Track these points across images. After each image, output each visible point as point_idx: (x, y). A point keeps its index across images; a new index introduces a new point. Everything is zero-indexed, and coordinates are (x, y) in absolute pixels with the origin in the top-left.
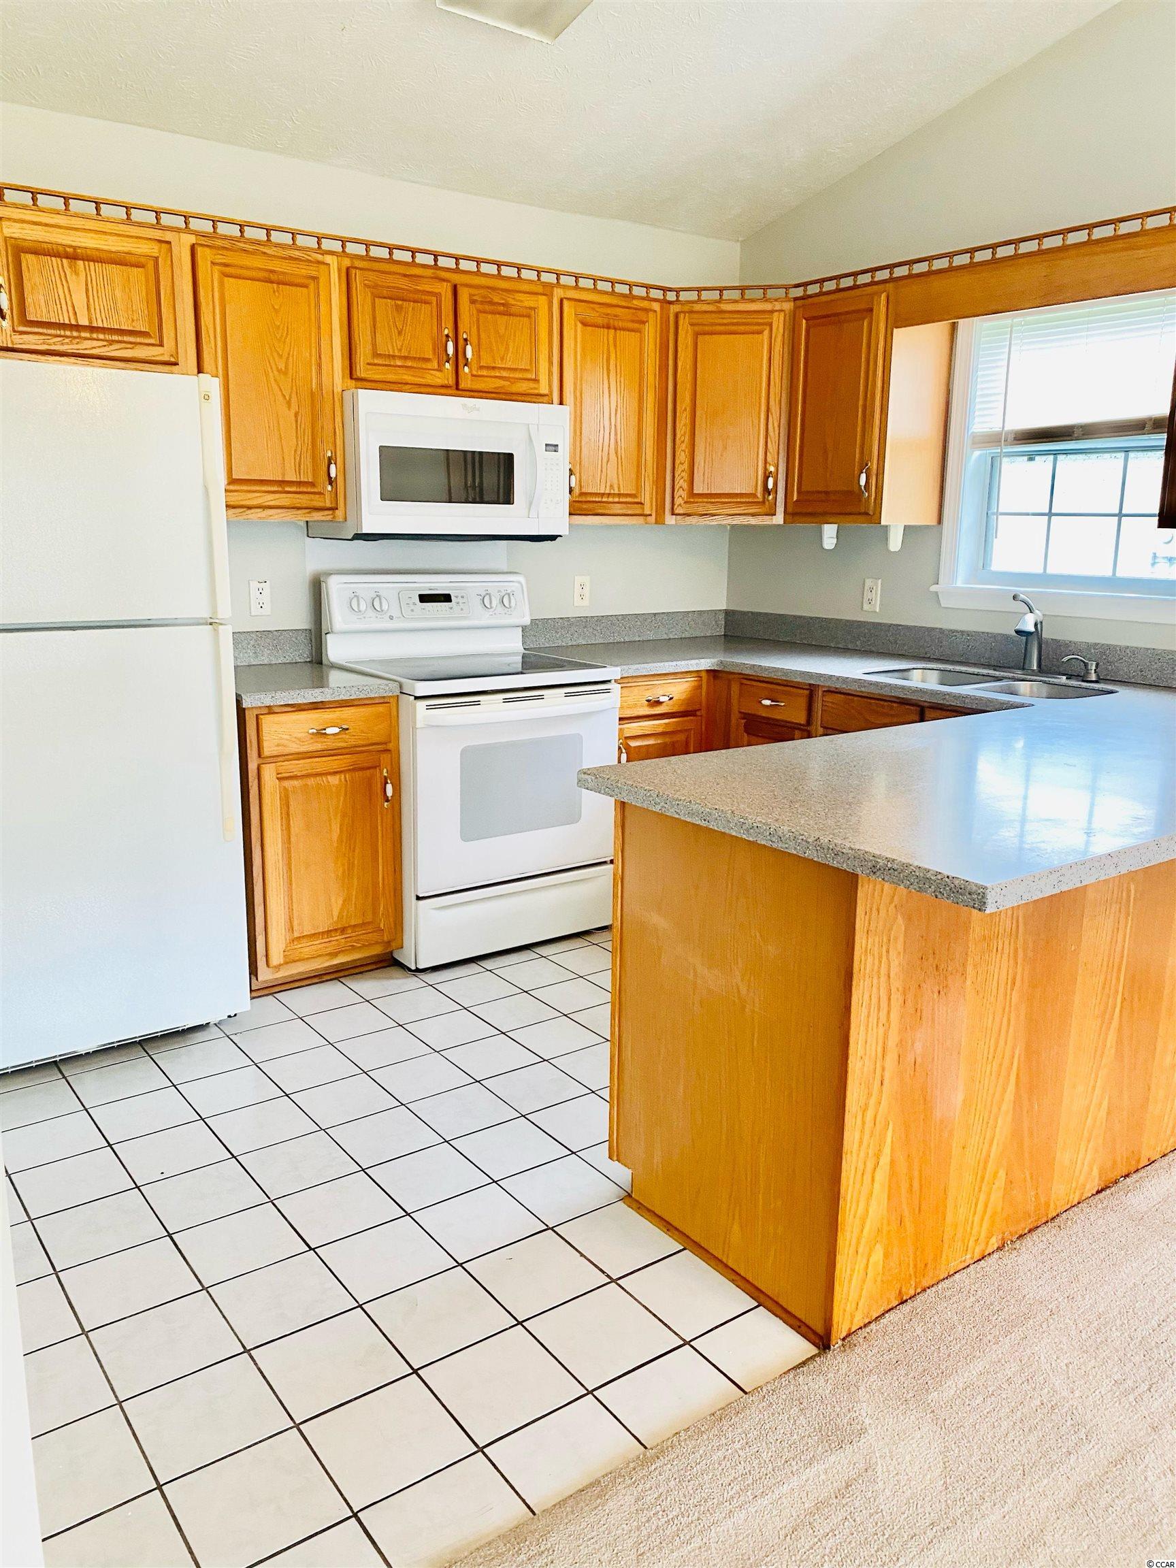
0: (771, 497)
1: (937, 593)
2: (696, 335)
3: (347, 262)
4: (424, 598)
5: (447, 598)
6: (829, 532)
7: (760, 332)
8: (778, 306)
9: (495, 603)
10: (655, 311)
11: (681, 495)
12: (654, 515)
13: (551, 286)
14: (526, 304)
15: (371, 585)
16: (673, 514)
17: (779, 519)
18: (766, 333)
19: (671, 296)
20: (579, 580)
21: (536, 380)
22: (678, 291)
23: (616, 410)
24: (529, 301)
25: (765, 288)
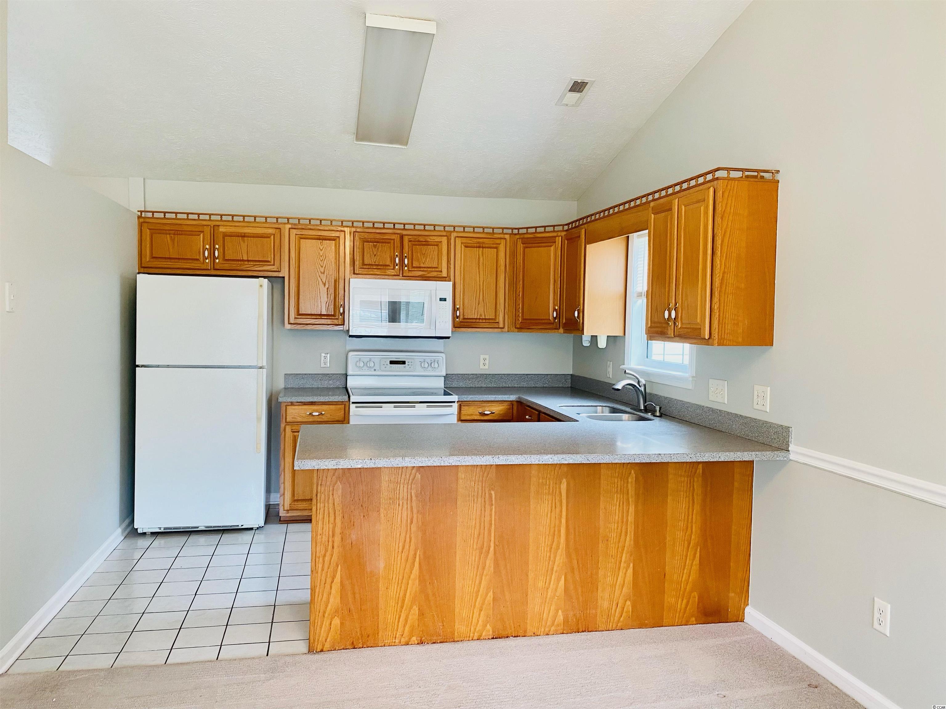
0: (556, 321)
1: (624, 368)
3: (353, 230)
4: (392, 362)
5: (404, 363)
6: (586, 339)
7: (551, 246)
8: (559, 234)
9: (427, 365)
10: (506, 239)
11: (519, 319)
12: (506, 328)
13: (451, 232)
15: (368, 356)
19: (515, 231)
20: (482, 357)
21: (441, 271)
22: (518, 229)
23: (483, 282)
24: (438, 239)
25: (554, 226)
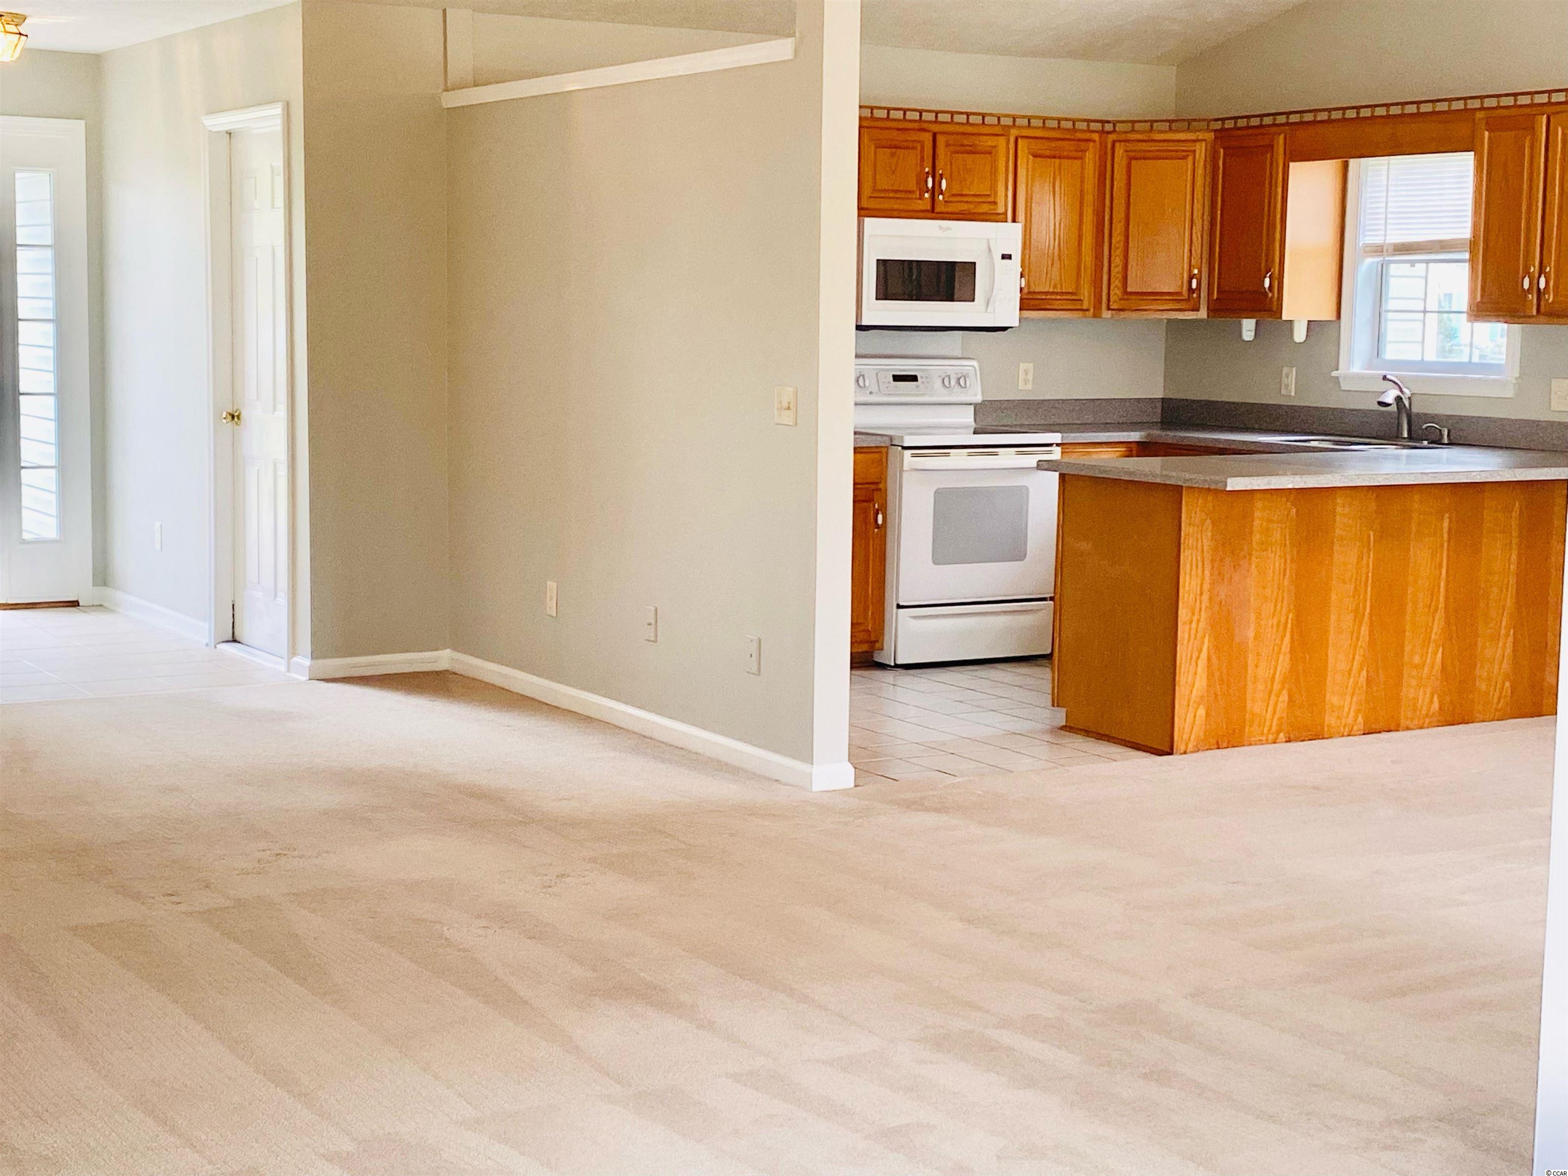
0: (1195, 295)
2: (1131, 159)
4: (897, 378)
5: (914, 378)
6: (1248, 327)
9: (953, 382)
11: (1116, 292)
12: (1092, 310)
13: (1008, 127)
14: (989, 143)
16: (1109, 309)
17: (1203, 314)
18: (1190, 158)
19: (1109, 127)
20: (1024, 366)
21: (995, 203)
23: (1060, 224)
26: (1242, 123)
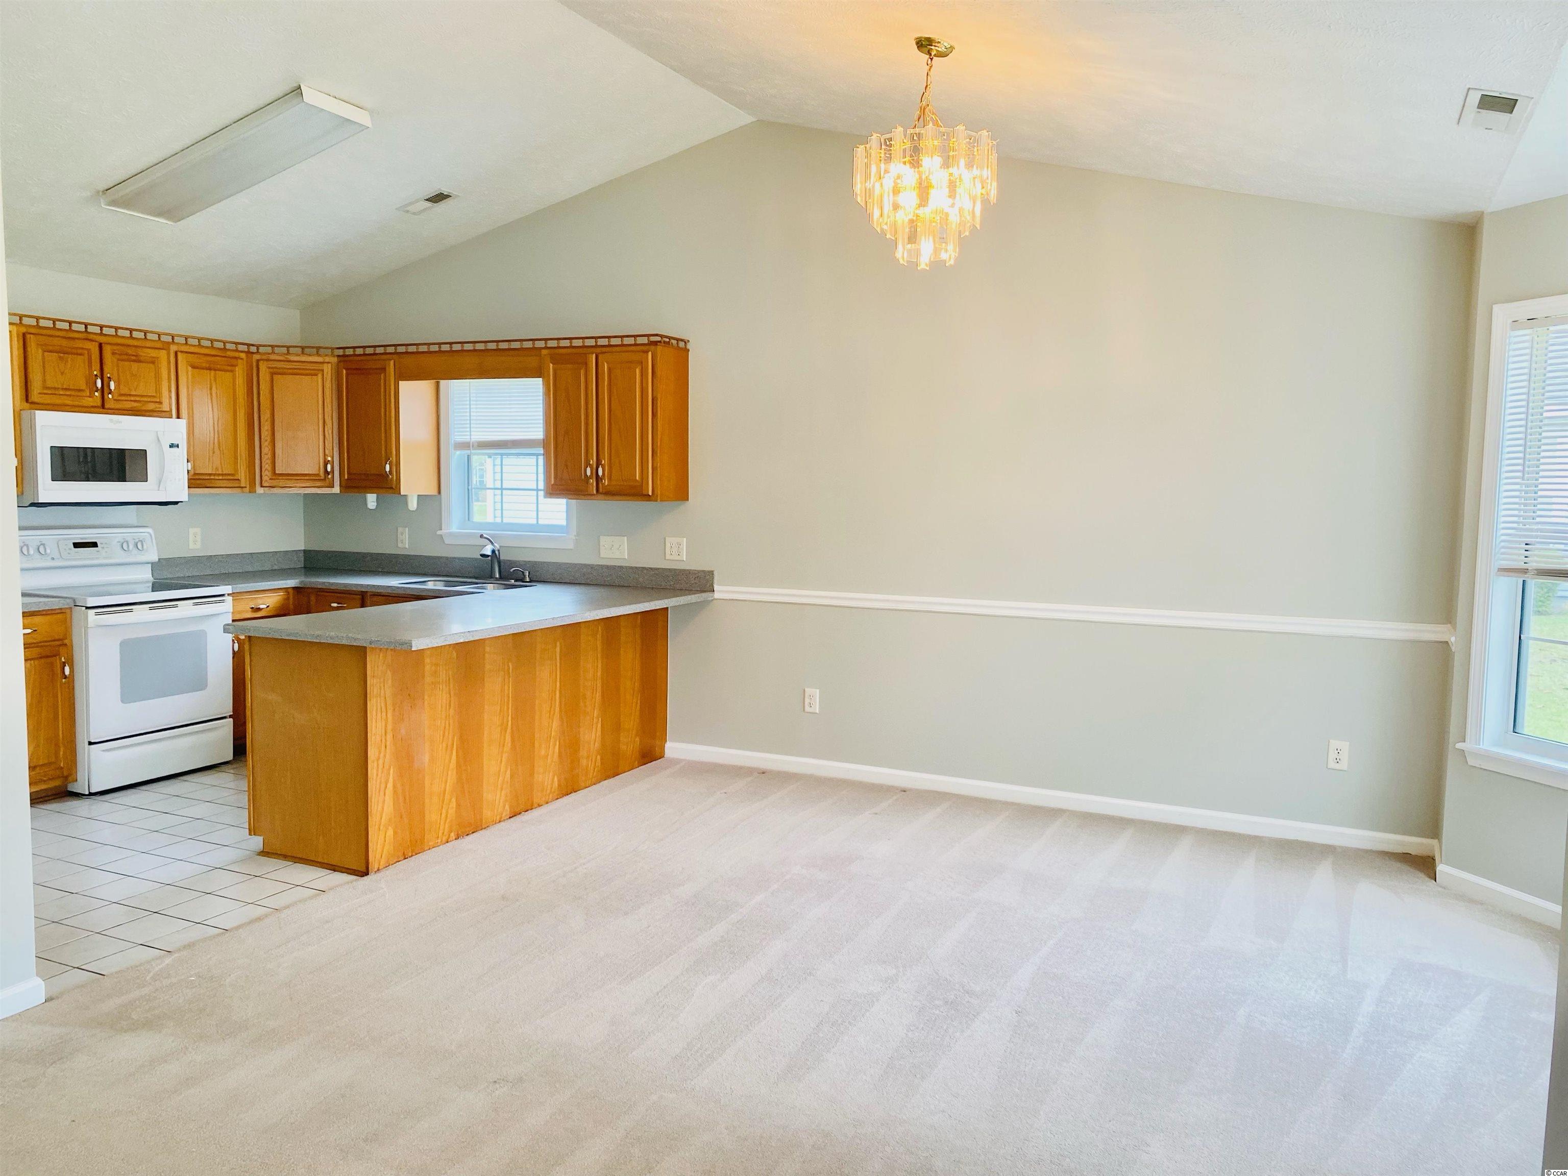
0: (330, 476)
1: (441, 535)
2: (272, 374)
3: (23, 330)
4: (76, 545)
5: (94, 545)
6: (371, 500)
7: (316, 375)
8: (327, 359)
9: (131, 547)
10: (242, 359)
11: (267, 474)
12: (248, 486)
13: (168, 343)
14: (152, 355)
15: (37, 537)
16: (262, 486)
17: (336, 489)
18: (320, 376)
19: (253, 349)
20: (192, 531)
21: (160, 403)
22: (258, 346)
23: (218, 421)
24: (153, 353)
25: (318, 348)
26: (359, 351)
